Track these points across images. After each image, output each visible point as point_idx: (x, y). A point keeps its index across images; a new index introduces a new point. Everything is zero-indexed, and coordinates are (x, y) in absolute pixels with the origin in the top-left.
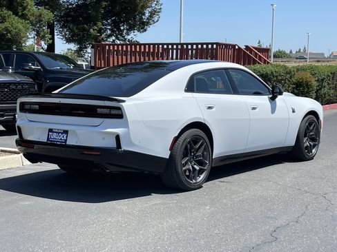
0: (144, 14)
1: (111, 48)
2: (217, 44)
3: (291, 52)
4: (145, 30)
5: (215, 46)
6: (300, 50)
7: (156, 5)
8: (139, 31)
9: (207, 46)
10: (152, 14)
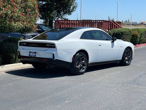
0: (70, 8)
1: (62, 22)
2: (103, 21)
3: (123, 22)
4: (71, 14)
5: (102, 21)
6: (126, 21)
7: (75, 4)
8: (68, 14)
9: (101, 21)
10: (74, 8)
